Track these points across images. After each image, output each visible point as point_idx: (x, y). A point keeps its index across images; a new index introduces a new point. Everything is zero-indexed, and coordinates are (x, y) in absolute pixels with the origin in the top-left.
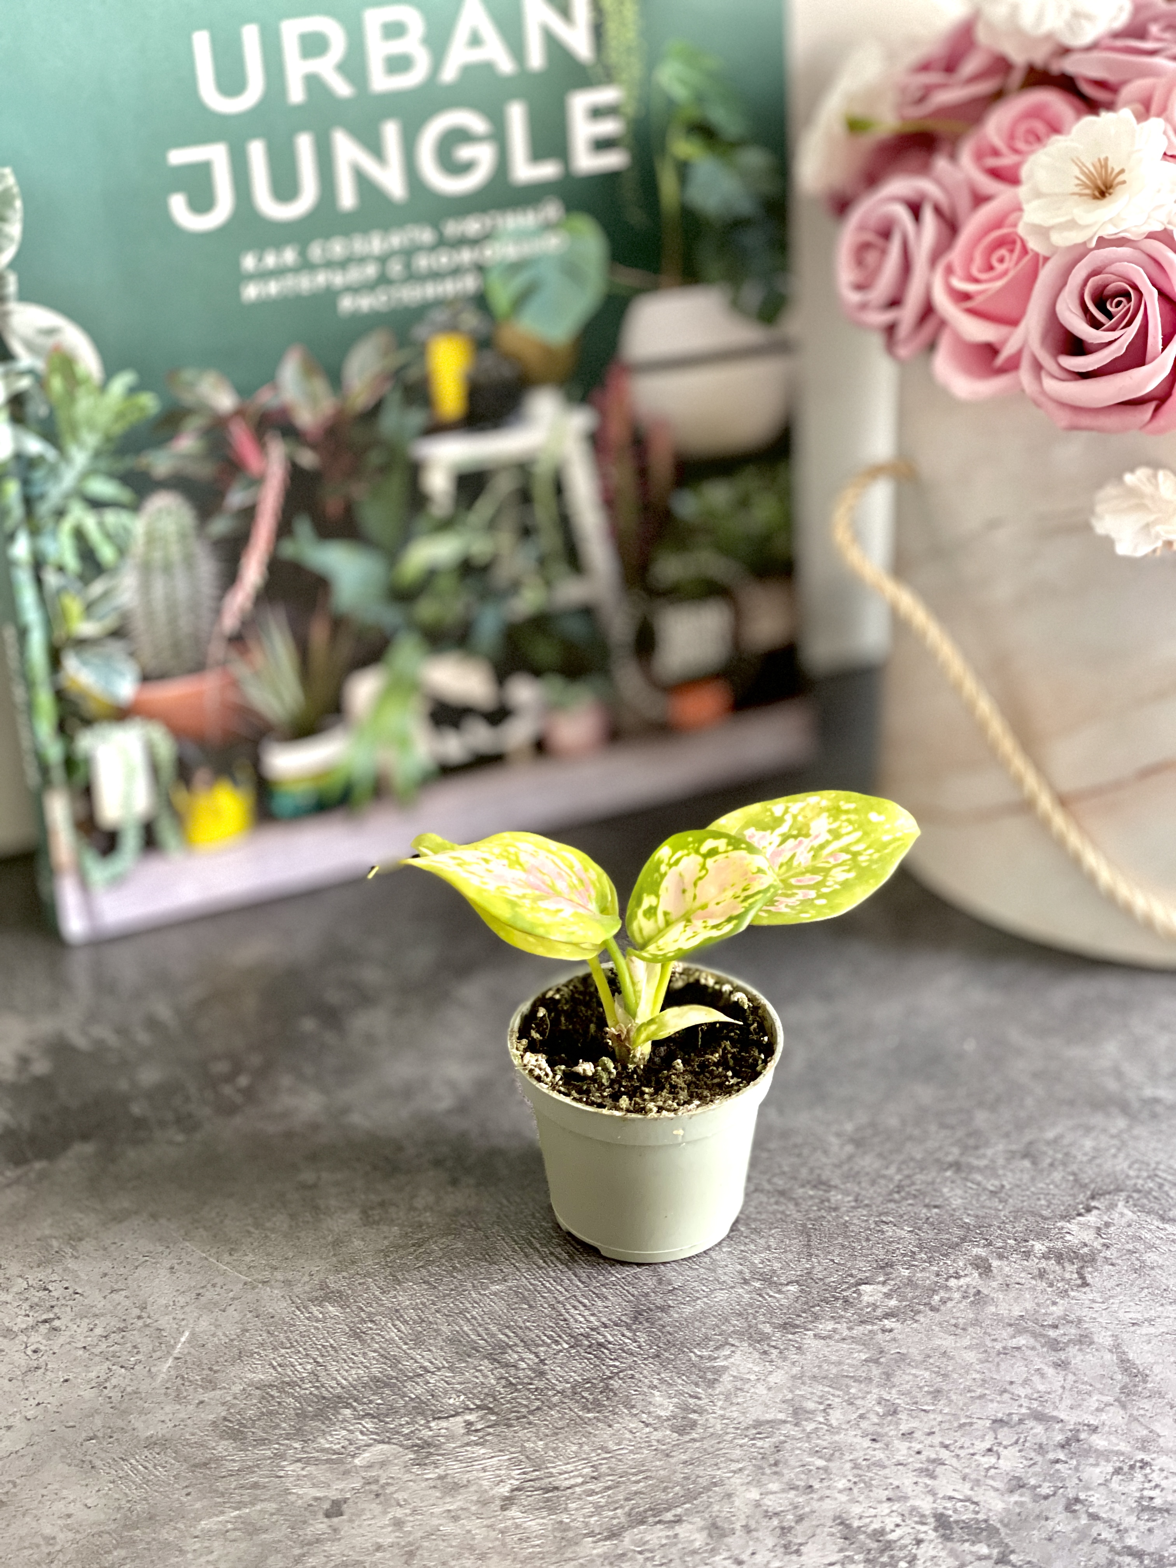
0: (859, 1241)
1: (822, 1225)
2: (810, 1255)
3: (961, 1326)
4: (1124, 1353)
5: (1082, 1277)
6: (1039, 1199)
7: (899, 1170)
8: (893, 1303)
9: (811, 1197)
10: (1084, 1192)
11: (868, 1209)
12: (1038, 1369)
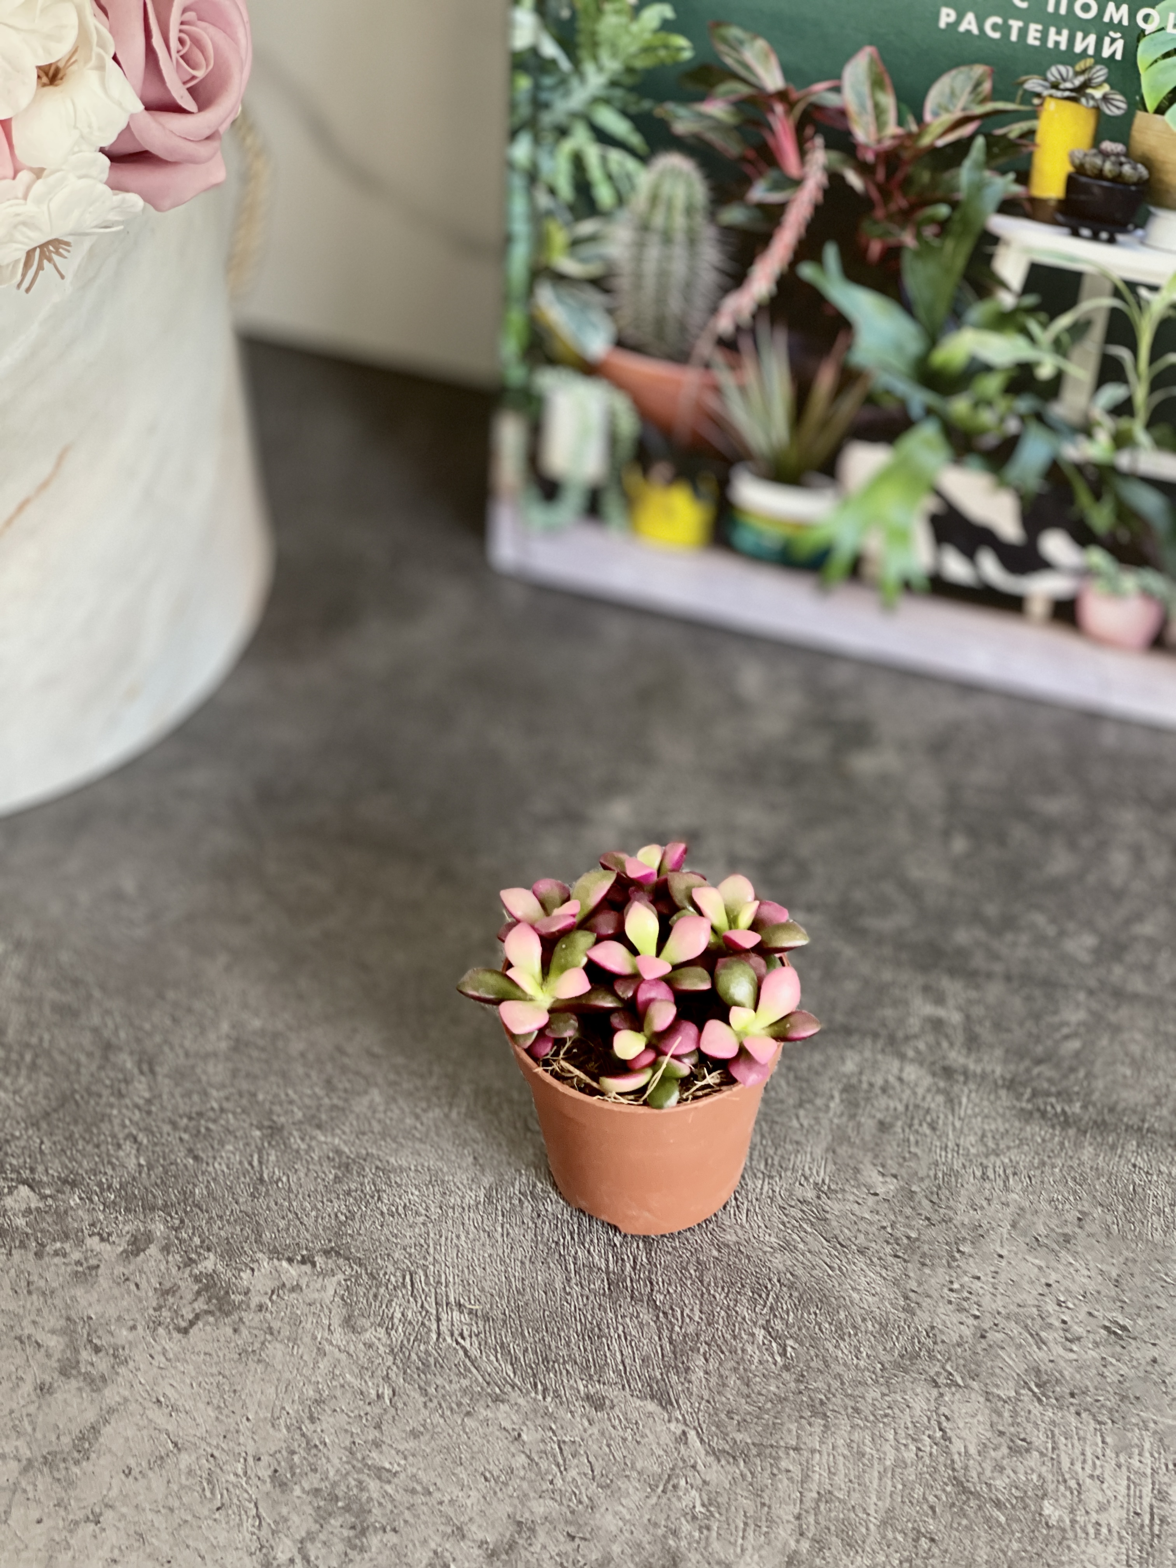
0: (88, 1142)
1: (87, 1103)
2: (36, 1125)
3: (31, 1288)
4: (106, 1422)
5: (192, 1324)
6: (283, 1218)
7: (227, 1099)
8: (20, 1222)
9: (122, 1070)
10: (330, 1241)
11: (144, 1115)
12: (22, 1379)
